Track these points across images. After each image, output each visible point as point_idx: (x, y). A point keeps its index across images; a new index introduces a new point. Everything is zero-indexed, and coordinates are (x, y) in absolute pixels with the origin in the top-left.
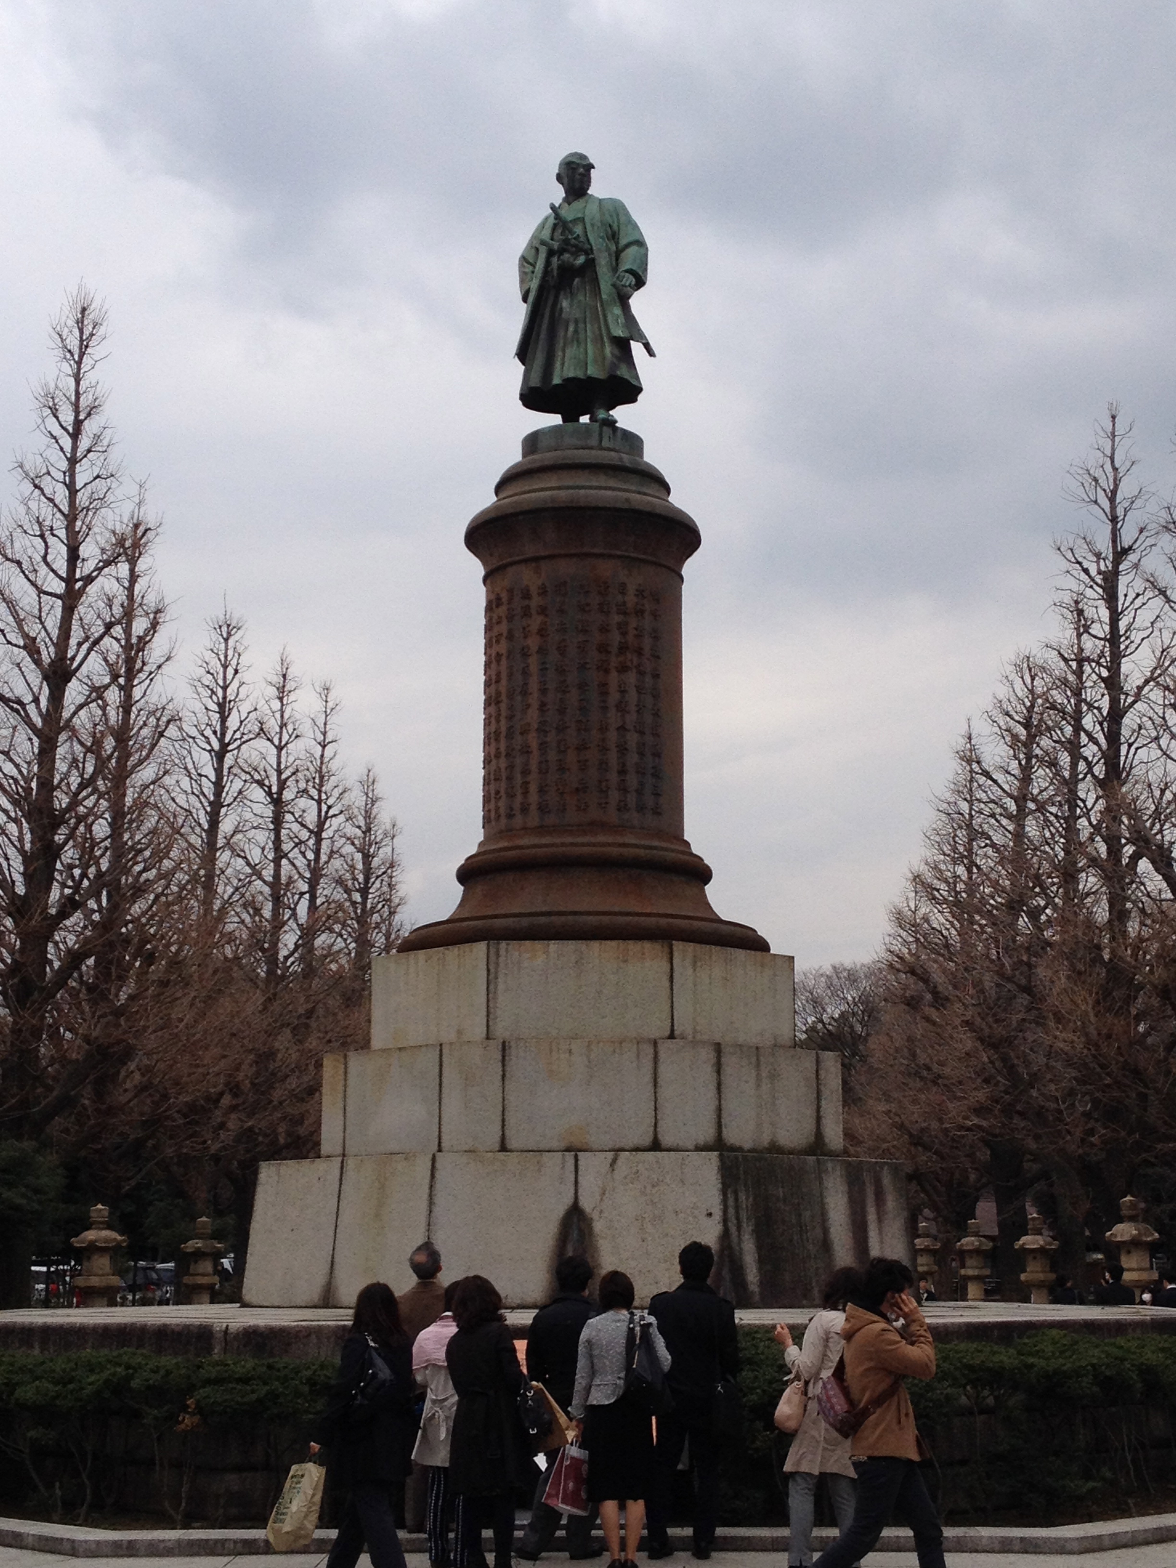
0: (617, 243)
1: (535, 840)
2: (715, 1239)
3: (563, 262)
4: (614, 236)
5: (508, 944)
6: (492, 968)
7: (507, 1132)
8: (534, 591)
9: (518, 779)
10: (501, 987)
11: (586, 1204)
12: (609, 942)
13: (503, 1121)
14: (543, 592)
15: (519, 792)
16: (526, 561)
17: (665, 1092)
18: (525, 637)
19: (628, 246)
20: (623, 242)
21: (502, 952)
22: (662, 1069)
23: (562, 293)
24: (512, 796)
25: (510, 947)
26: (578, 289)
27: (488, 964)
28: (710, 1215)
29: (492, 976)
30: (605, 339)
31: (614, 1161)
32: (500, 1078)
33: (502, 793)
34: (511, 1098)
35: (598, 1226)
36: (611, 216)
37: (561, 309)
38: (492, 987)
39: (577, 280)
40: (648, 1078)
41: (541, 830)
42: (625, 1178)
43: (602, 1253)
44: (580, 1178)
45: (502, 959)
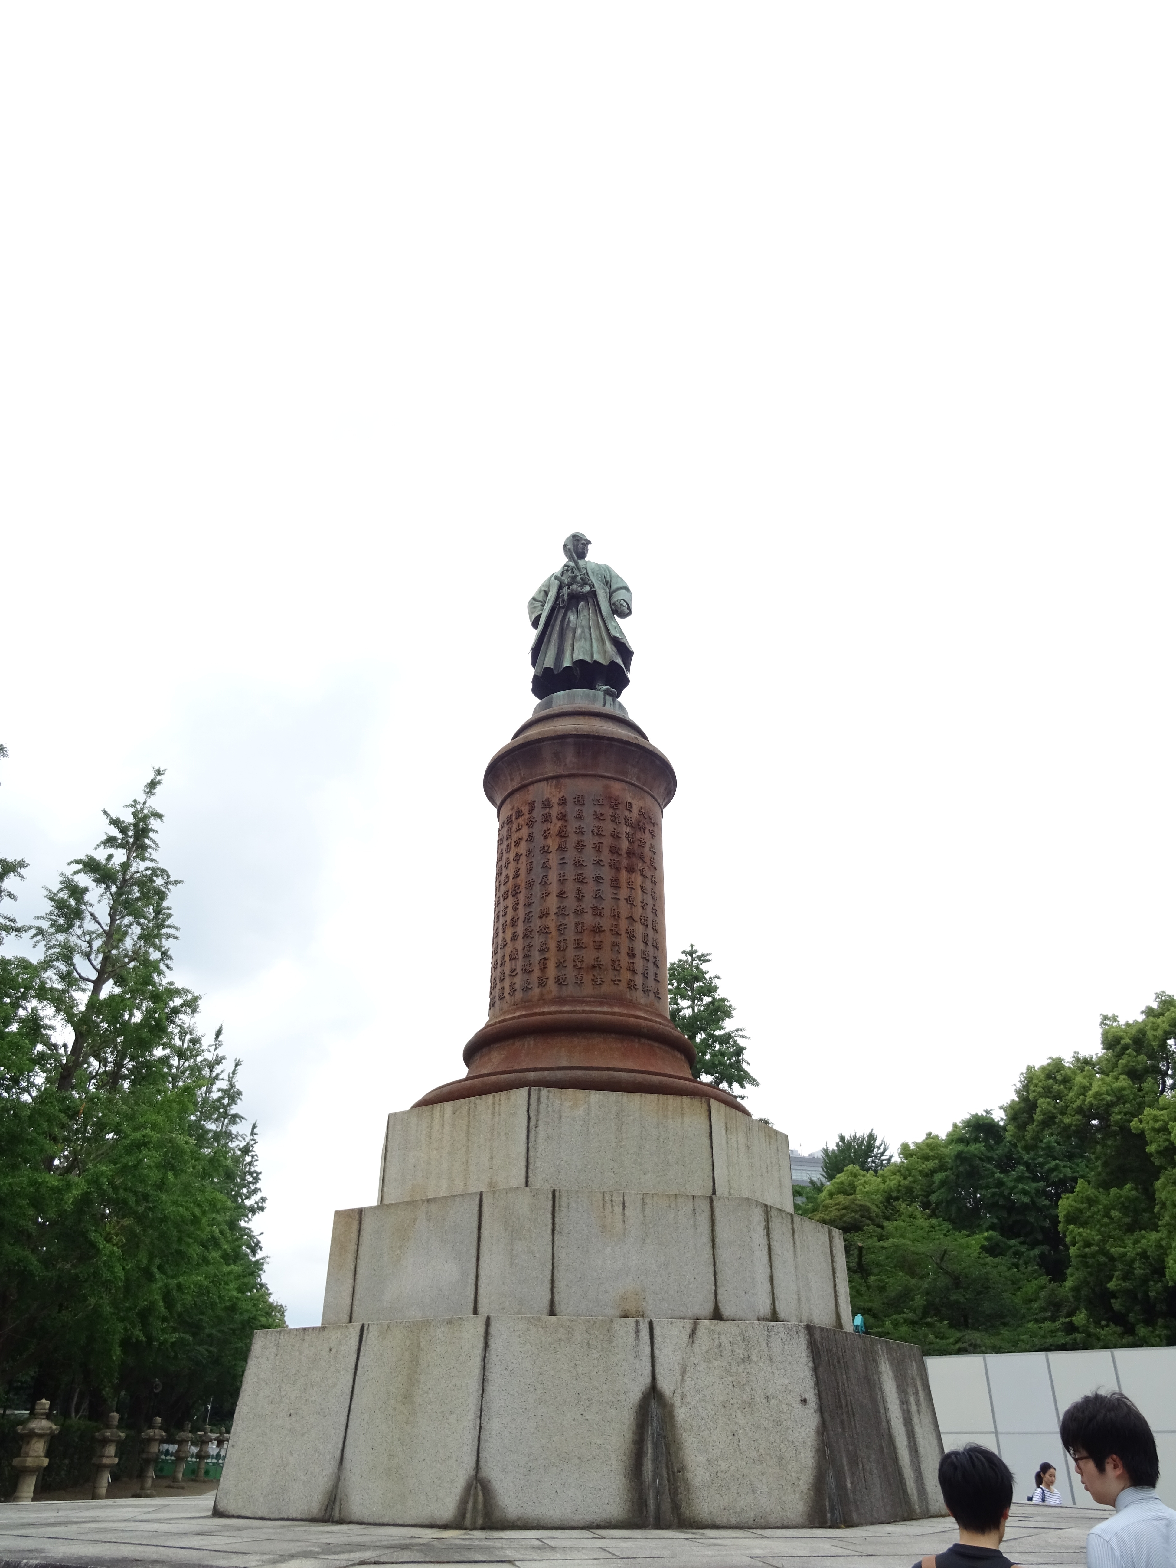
0: (610, 589)
1: (553, 1008)
2: (813, 1433)
3: (572, 590)
4: (608, 583)
5: (549, 1092)
6: (532, 1114)
7: (557, 1298)
8: (555, 800)
9: (536, 957)
10: (542, 1135)
11: (666, 1385)
12: (648, 1095)
13: (552, 1281)
14: (563, 802)
15: (536, 968)
16: (547, 779)
17: (724, 1255)
18: (546, 838)
19: (619, 589)
20: (614, 587)
21: (543, 1099)
22: (719, 1228)
23: (570, 612)
24: (530, 972)
25: (551, 1094)
26: (583, 609)
27: (528, 1111)
28: (804, 1401)
29: (532, 1124)
30: (606, 640)
31: (694, 1331)
32: (549, 1231)
33: (519, 970)
34: (561, 1255)
35: (681, 1414)
36: (605, 571)
37: (569, 621)
38: (532, 1135)
39: (582, 603)
40: (706, 1238)
41: (560, 1000)
42: (707, 1352)
43: (687, 1451)
44: (656, 1352)
45: (543, 1106)
